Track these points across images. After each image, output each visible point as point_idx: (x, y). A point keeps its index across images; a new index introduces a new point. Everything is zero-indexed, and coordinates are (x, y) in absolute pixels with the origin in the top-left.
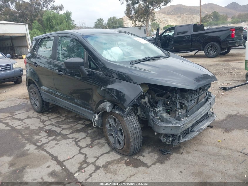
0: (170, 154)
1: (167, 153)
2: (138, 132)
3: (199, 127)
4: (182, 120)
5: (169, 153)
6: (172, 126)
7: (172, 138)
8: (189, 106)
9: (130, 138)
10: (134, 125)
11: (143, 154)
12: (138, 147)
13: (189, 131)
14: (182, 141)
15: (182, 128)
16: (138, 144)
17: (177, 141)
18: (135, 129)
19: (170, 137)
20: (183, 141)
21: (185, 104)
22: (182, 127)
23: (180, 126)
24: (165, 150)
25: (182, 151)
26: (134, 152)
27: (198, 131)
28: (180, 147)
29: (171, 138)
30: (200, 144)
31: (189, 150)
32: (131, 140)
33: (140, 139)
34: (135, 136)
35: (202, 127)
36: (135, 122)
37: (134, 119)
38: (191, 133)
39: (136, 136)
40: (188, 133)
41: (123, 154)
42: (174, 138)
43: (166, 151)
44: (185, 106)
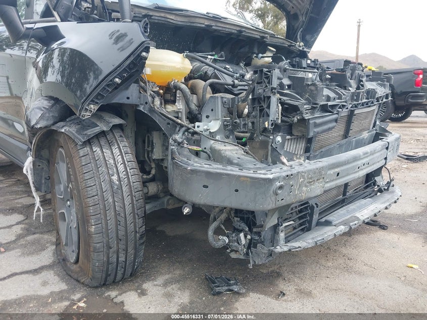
0: (238, 293)
1: (226, 288)
2: (127, 203)
3: (348, 212)
4: (283, 163)
5: (235, 288)
6: (240, 176)
7: (249, 237)
8: (316, 125)
9: (88, 222)
10: (115, 178)
11: (147, 286)
12: (122, 259)
13: (314, 223)
14: (282, 247)
15: (281, 187)
16: (122, 246)
17: (263, 249)
18: (116, 191)
19: (241, 231)
20: (286, 249)
21: (302, 113)
22: (278, 184)
23: (271, 176)
24: (223, 279)
25: (282, 286)
26: (108, 275)
27: (344, 223)
28: (279, 275)
29: (245, 237)
30: (348, 269)
31: (307, 285)
32: (93, 229)
33: (131, 227)
34: (111, 214)
35: (358, 215)
36: (121, 168)
37: (119, 159)
38: (321, 227)
39: (117, 214)
40: (309, 229)
41: (78, 281)
42: (257, 238)
43: (227, 282)
44: (303, 121)
